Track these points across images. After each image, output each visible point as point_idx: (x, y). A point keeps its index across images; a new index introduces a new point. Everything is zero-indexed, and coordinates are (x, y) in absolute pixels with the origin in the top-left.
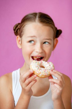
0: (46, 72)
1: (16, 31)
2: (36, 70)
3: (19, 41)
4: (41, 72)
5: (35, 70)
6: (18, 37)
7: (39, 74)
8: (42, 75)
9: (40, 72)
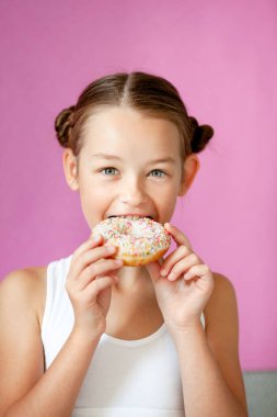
3: (72, 166)
6: (67, 155)
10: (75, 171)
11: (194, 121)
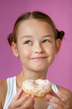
0: (45, 88)
1: (10, 40)
2: (33, 90)
4: (40, 90)
5: (31, 90)
7: (37, 94)
8: (42, 94)
9: (38, 90)
10: (16, 50)
11: (57, 30)
